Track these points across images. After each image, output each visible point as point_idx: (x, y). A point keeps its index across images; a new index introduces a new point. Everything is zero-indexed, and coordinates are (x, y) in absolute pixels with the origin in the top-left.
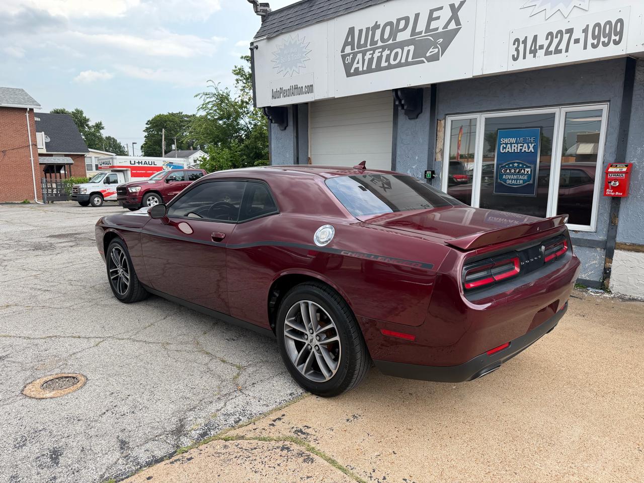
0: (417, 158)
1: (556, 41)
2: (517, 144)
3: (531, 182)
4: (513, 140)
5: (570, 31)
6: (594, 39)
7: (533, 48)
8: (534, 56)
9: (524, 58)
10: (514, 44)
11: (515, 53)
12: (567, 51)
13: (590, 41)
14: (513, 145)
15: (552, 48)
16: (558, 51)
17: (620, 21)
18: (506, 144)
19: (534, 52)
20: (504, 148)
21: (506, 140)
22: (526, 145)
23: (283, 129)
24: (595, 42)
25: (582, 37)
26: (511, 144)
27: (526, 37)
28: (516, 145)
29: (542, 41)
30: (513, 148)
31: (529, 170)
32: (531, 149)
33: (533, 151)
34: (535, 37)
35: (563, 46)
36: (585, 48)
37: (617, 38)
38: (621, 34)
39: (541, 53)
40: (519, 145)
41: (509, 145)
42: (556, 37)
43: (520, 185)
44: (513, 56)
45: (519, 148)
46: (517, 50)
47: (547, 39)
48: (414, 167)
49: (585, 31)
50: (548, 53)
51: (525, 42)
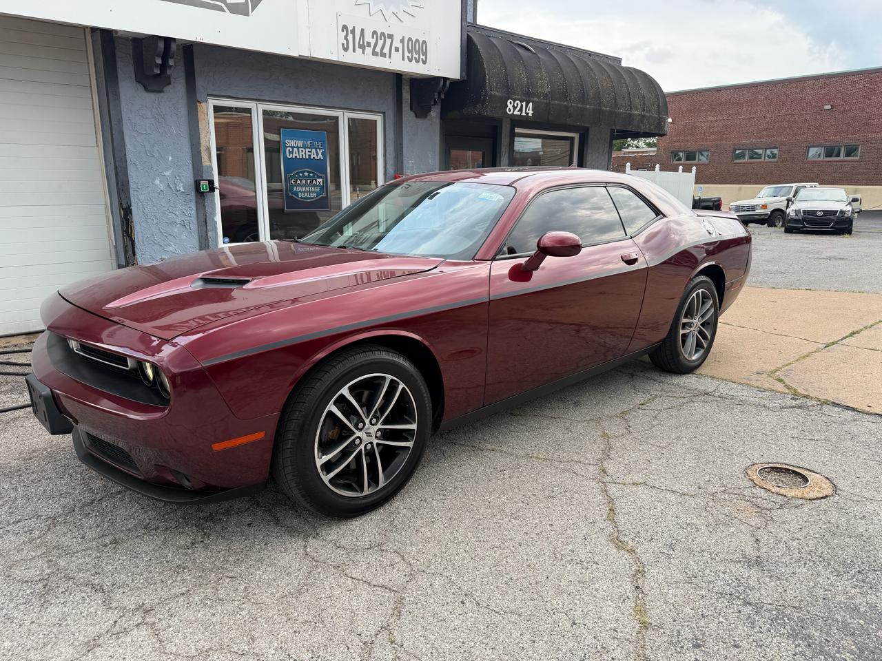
0: (170, 158)
1: (380, 43)
2: (305, 148)
3: (324, 195)
4: (300, 143)
5: (391, 37)
6: (409, 53)
7: (361, 43)
8: (363, 52)
9: (354, 51)
10: (343, 31)
11: (345, 42)
12: (390, 57)
13: (407, 54)
14: (300, 149)
15: (378, 49)
16: (383, 55)
17: (424, 42)
18: (293, 147)
19: (362, 47)
20: (291, 152)
21: (292, 143)
22: (314, 150)
24: (410, 55)
25: (400, 46)
26: (298, 148)
27: (354, 27)
28: (303, 149)
29: (368, 38)
30: (301, 153)
31: (320, 180)
32: (320, 155)
33: (322, 158)
34: (363, 31)
35: (386, 50)
36: (403, 59)
37: (424, 57)
38: (425, 54)
39: (369, 50)
40: (307, 150)
41: (296, 149)
42: (381, 39)
43: (313, 198)
44: (343, 44)
45: (308, 154)
46: (346, 38)
47: (373, 37)
48: (167, 173)
49: (402, 41)
50: (375, 53)
51: (353, 32)
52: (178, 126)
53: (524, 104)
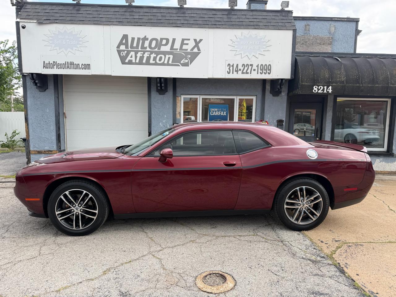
0: (165, 116)
1: (246, 68)
2: (218, 111)
4: (216, 110)
5: (252, 65)
6: (261, 70)
7: (236, 70)
8: (237, 73)
9: (233, 73)
10: (228, 66)
11: (229, 70)
12: (251, 73)
13: (259, 71)
14: (216, 112)
15: (245, 71)
16: (247, 73)
17: (270, 65)
18: (213, 111)
19: (237, 71)
20: (212, 113)
21: (213, 110)
22: (222, 112)
23: (44, 90)
24: (261, 71)
25: (256, 68)
26: (215, 111)
27: (233, 64)
28: (218, 112)
29: (240, 67)
30: (216, 113)
32: (225, 114)
33: (226, 115)
34: (237, 65)
35: (249, 71)
36: (258, 73)
37: (269, 72)
38: (270, 70)
39: (240, 72)
40: (219, 112)
41: (214, 112)
42: (246, 67)
44: (228, 71)
45: (219, 113)
46: (229, 69)
47: (242, 67)
48: (164, 121)
49: (257, 66)
50: (243, 73)
51: (233, 66)
52: (169, 105)
53: (325, 87)
